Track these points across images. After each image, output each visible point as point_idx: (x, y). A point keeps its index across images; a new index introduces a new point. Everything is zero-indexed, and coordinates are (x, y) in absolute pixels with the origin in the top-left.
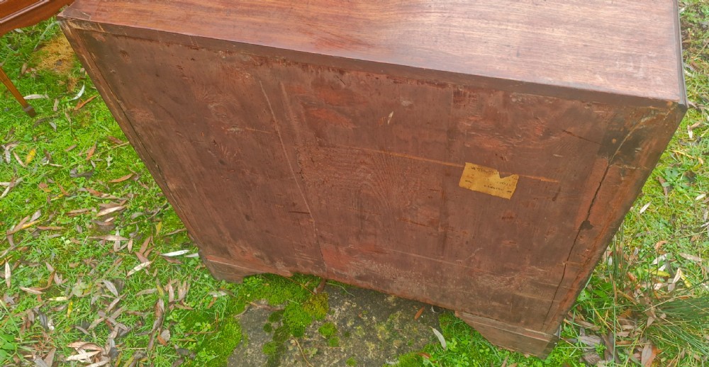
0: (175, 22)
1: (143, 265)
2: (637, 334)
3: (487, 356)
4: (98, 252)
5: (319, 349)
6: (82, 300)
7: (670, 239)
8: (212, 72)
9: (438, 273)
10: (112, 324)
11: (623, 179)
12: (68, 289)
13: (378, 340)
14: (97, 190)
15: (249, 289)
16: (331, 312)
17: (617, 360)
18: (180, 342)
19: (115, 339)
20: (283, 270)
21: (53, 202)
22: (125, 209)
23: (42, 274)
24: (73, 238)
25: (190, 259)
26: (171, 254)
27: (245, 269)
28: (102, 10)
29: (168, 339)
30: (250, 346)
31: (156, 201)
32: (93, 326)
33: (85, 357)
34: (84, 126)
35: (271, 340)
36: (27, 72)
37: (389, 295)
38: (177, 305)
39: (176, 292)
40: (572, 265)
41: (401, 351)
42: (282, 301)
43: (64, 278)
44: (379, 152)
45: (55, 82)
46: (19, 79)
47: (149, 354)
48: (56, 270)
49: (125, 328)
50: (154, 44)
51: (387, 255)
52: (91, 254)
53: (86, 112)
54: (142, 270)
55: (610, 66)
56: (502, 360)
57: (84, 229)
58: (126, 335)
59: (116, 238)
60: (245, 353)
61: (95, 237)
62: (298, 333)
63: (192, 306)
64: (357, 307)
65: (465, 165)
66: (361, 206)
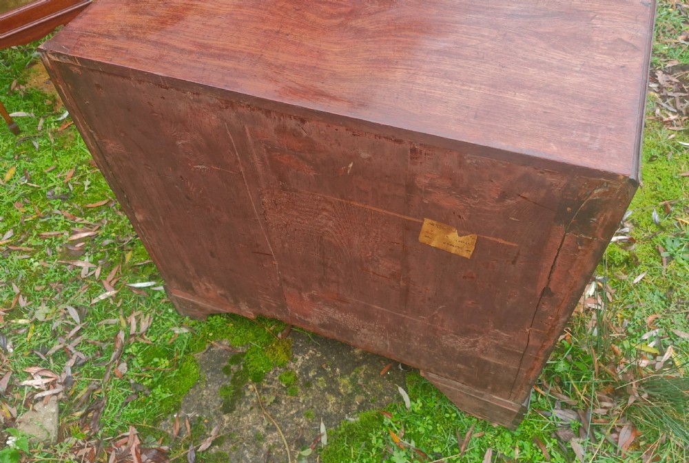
0: (147, 61)
1: (108, 293)
2: (616, 413)
3: (452, 421)
4: (65, 276)
5: (277, 397)
6: (43, 325)
7: (664, 313)
8: (180, 111)
9: (401, 328)
10: (71, 351)
11: (580, 248)
12: (31, 312)
13: (340, 394)
14: (71, 213)
15: (212, 328)
16: (294, 360)
17: (593, 439)
18: (136, 376)
19: (72, 368)
20: (247, 311)
21: (26, 222)
22: (97, 236)
23: (8, 295)
24: (42, 260)
25: (156, 291)
26: (138, 285)
27: (209, 307)
28: (81, 45)
29: (124, 372)
30: (207, 387)
31: (129, 229)
32: (51, 352)
33: (40, 383)
34: (66, 147)
35: (229, 384)
36: (17, 89)
37: (355, 347)
38: (138, 338)
39: (138, 325)
40: (536, 332)
41: (362, 407)
42: (244, 343)
43: (28, 301)
44: (340, 200)
45: (42, 100)
46: (8, 95)
47: (104, 386)
48: (21, 291)
49: (83, 356)
50: (126, 81)
51: (350, 305)
52: (58, 279)
53: (69, 133)
54: (107, 299)
55: (566, 135)
56: (468, 427)
57: (54, 252)
58: (83, 364)
59: (84, 264)
60: (201, 394)
61: (64, 262)
62: (258, 378)
63: (153, 340)
64: (321, 357)
65: (424, 220)
66: (323, 253)
